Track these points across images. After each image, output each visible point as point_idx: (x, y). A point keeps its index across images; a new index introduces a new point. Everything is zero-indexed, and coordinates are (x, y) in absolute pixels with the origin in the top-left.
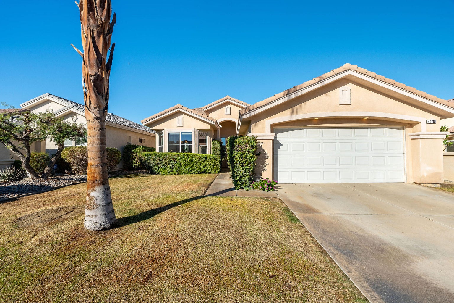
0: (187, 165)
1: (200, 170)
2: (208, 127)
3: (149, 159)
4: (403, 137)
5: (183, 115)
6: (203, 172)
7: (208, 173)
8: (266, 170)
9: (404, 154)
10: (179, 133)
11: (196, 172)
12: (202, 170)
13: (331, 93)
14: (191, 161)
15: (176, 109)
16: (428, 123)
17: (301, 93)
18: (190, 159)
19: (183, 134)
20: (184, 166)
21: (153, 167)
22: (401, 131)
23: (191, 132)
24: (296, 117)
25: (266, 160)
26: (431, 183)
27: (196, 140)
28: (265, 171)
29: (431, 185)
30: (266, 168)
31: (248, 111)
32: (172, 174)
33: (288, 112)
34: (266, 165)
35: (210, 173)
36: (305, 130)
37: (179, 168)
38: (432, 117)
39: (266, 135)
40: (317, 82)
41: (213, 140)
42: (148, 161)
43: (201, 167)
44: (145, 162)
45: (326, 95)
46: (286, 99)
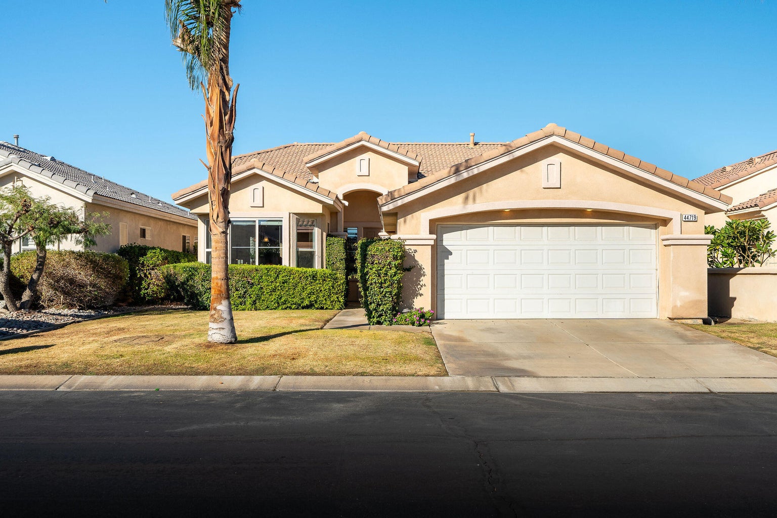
0: (274, 290)
1: (302, 302)
2: (318, 209)
3: (191, 277)
4: (656, 241)
5: (264, 183)
6: (307, 307)
7: (317, 309)
8: (421, 295)
9: (657, 270)
10: (255, 221)
11: (294, 306)
12: (306, 302)
13: (529, 169)
14: (283, 283)
15: (249, 170)
16: (684, 220)
17: (478, 170)
18: (280, 279)
19: (262, 223)
20: (268, 293)
21: (200, 294)
22: (653, 231)
23: (281, 221)
24: (472, 208)
25: (421, 280)
26: (688, 317)
27: (291, 237)
28: (419, 297)
29: (689, 322)
30: (421, 292)
31: (392, 200)
32: (243, 310)
33: (460, 198)
34: (422, 286)
35: (322, 308)
36: (491, 228)
37: (258, 297)
38: (691, 210)
39: (422, 238)
40: (501, 155)
41: (328, 235)
42: (191, 282)
43: (304, 295)
44: (183, 283)
45: (522, 171)
46: (452, 180)
